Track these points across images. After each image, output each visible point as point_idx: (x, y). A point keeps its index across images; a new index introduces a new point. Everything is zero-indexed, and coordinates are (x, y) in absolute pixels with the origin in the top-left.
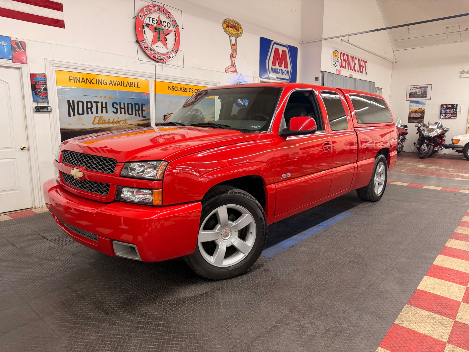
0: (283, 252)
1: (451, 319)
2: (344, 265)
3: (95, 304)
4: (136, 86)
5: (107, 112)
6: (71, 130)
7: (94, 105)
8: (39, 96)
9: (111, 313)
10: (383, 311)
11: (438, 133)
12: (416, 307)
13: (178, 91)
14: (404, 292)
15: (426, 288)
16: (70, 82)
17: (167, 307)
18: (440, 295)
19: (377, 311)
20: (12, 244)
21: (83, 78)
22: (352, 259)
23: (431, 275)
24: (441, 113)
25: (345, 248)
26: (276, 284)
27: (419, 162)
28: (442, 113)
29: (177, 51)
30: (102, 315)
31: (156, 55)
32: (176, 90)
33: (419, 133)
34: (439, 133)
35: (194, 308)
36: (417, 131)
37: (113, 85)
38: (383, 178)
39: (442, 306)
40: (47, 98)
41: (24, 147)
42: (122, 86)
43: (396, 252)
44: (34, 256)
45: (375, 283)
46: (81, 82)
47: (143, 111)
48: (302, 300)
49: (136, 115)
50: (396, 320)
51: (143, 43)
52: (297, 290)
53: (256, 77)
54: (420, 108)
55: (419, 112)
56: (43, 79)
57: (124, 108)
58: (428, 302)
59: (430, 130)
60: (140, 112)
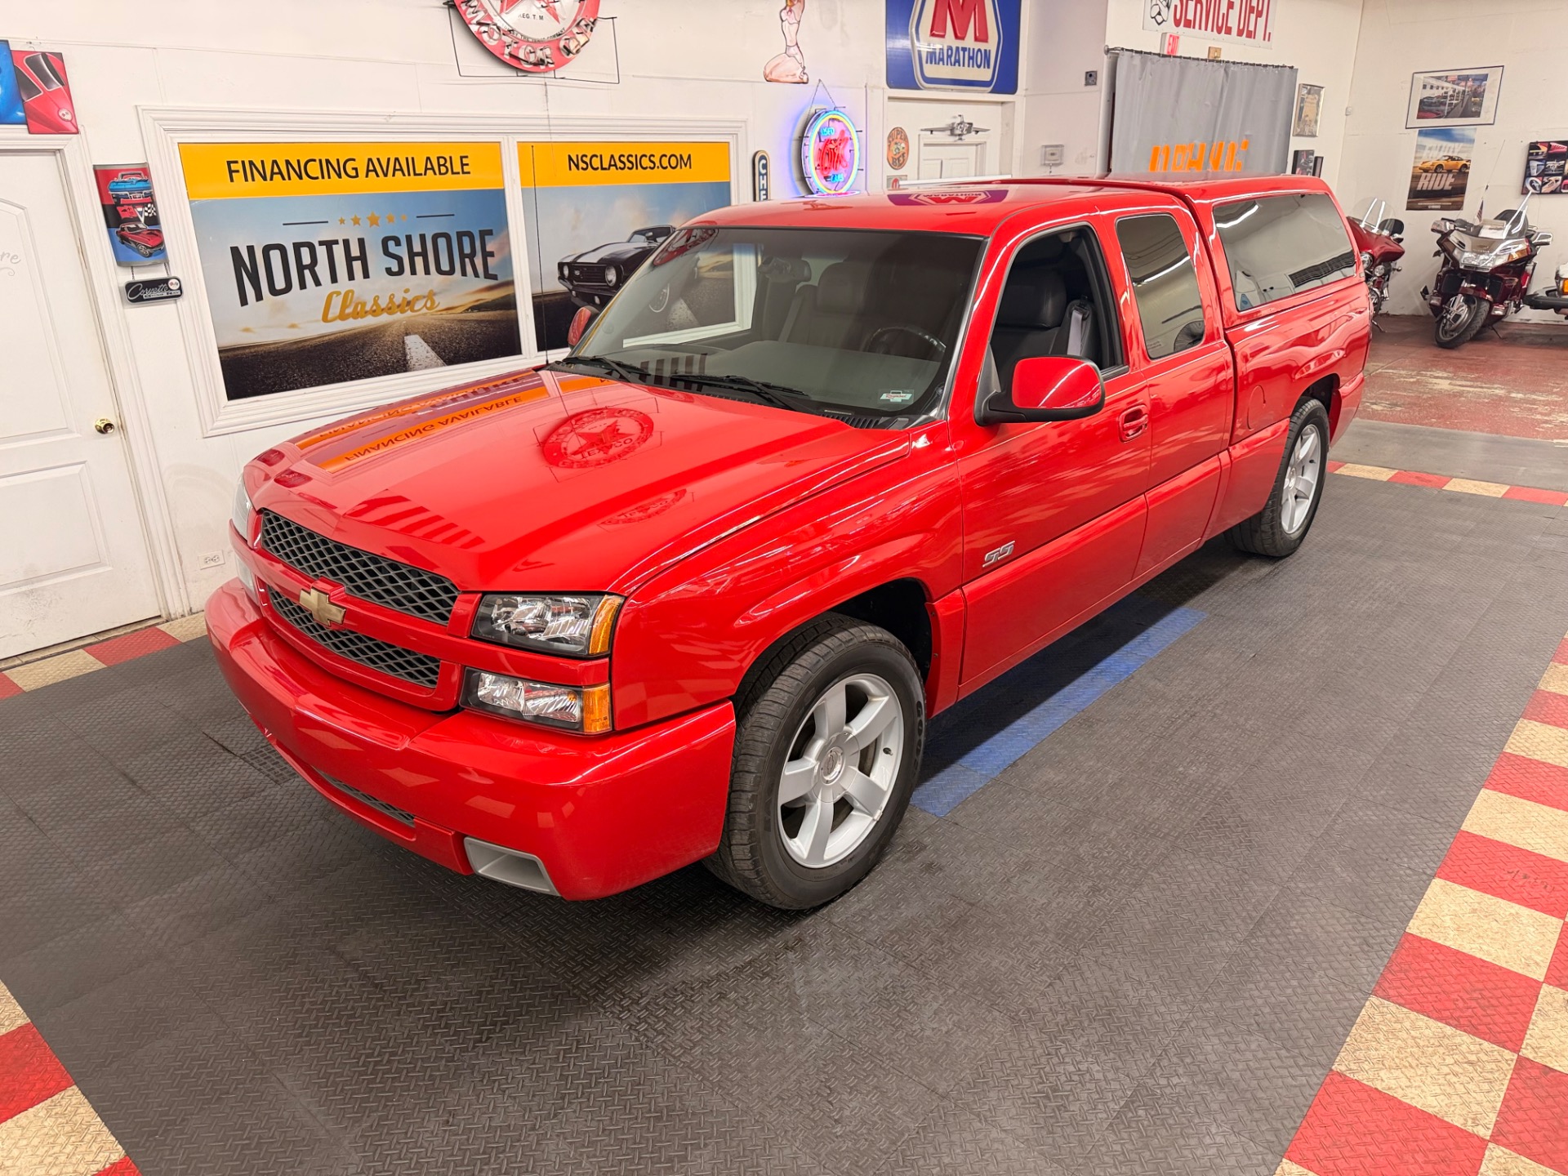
0: (983, 790)
1: (1507, 1051)
2: (1177, 838)
3: (421, 1012)
4: (457, 168)
5: (366, 275)
6: (253, 350)
7: (321, 252)
8: (133, 245)
9: (474, 1047)
10: (1301, 1025)
11: (1510, 255)
12: (1400, 1005)
13: (603, 169)
14: (1366, 948)
15: (1435, 929)
16: (232, 180)
17: (639, 1018)
18: (1479, 955)
19: (1278, 1025)
20: (125, 775)
21: (274, 162)
22: (1203, 815)
23: (1455, 875)
24: (1527, 174)
25: (1181, 769)
26: (966, 921)
27: (1434, 365)
28: (1530, 176)
29: (593, 23)
30: (448, 1053)
31: (519, 48)
32: (595, 166)
33: (1442, 255)
34: (1516, 256)
35: (722, 1020)
36: (1438, 248)
37: (378, 176)
38: (1311, 476)
39: (1482, 1002)
40: (164, 251)
41: (109, 426)
42: (409, 175)
43: (1346, 782)
44: (202, 824)
45: (1274, 910)
46: (268, 177)
47: (486, 255)
48: (1050, 984)
49: (464, 274)
50: (1339, 1058)
51: (471, 10)
52: (1032, 944)
53: (874, 87)
54: (1454, 155)
55: (1449, 171)
56: (141, 185)
57: (424, 254)
58: (1440, 986)
59: (1481, 247)
60: (478, 261)
